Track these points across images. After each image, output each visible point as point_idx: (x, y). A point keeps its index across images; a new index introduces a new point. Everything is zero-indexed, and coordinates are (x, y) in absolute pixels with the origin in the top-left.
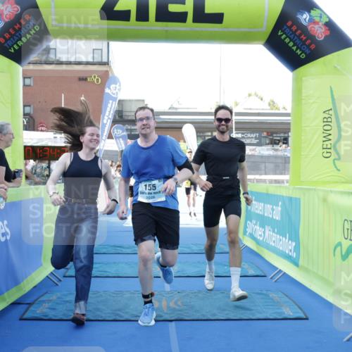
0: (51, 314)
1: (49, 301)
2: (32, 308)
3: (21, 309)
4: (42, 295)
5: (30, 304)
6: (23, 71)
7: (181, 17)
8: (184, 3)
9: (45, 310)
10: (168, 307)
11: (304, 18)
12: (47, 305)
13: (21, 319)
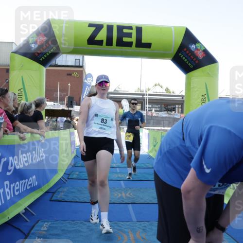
0: (66, 199)
1: (63, 192)
2: (55, 195)
3: (50, 195)
4: (59, 189)
5: (54, 193)
6: (46, 70)
7: (129, 44)
8: (131, 37)
9: (63, 196)
10: (126, 197)
11: (193, 47)
12: (63, 194)
13: (51, 201)
